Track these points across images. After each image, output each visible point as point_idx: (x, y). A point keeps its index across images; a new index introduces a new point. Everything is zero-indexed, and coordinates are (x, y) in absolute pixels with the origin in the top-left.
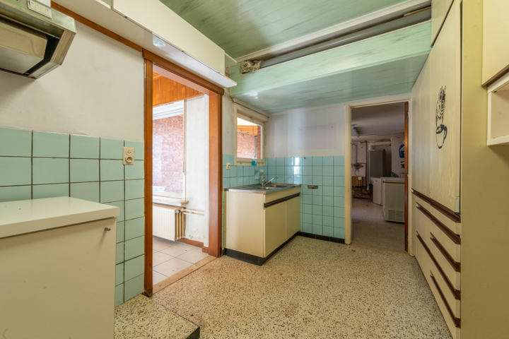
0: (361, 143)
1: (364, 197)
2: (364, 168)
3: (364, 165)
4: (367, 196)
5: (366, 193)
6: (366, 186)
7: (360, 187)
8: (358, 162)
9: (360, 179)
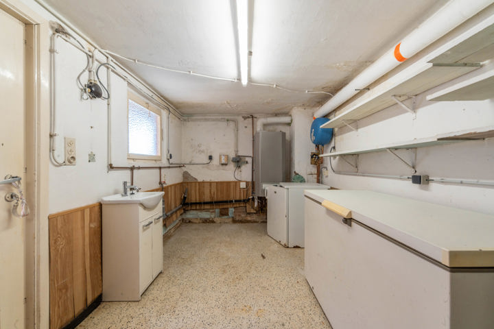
0: (245, 118)
1: (249, 219)
2: (249, 166)
3: (250, 160)
4: (254, 217)
5: (252, 211)
6: (253, 199)
7: (244, 201)
8: (240, 154)
9: (243, 185)
